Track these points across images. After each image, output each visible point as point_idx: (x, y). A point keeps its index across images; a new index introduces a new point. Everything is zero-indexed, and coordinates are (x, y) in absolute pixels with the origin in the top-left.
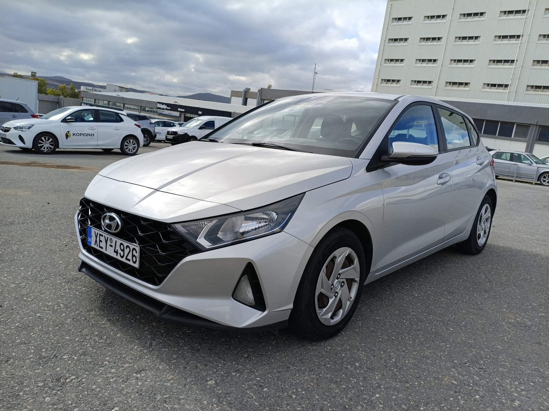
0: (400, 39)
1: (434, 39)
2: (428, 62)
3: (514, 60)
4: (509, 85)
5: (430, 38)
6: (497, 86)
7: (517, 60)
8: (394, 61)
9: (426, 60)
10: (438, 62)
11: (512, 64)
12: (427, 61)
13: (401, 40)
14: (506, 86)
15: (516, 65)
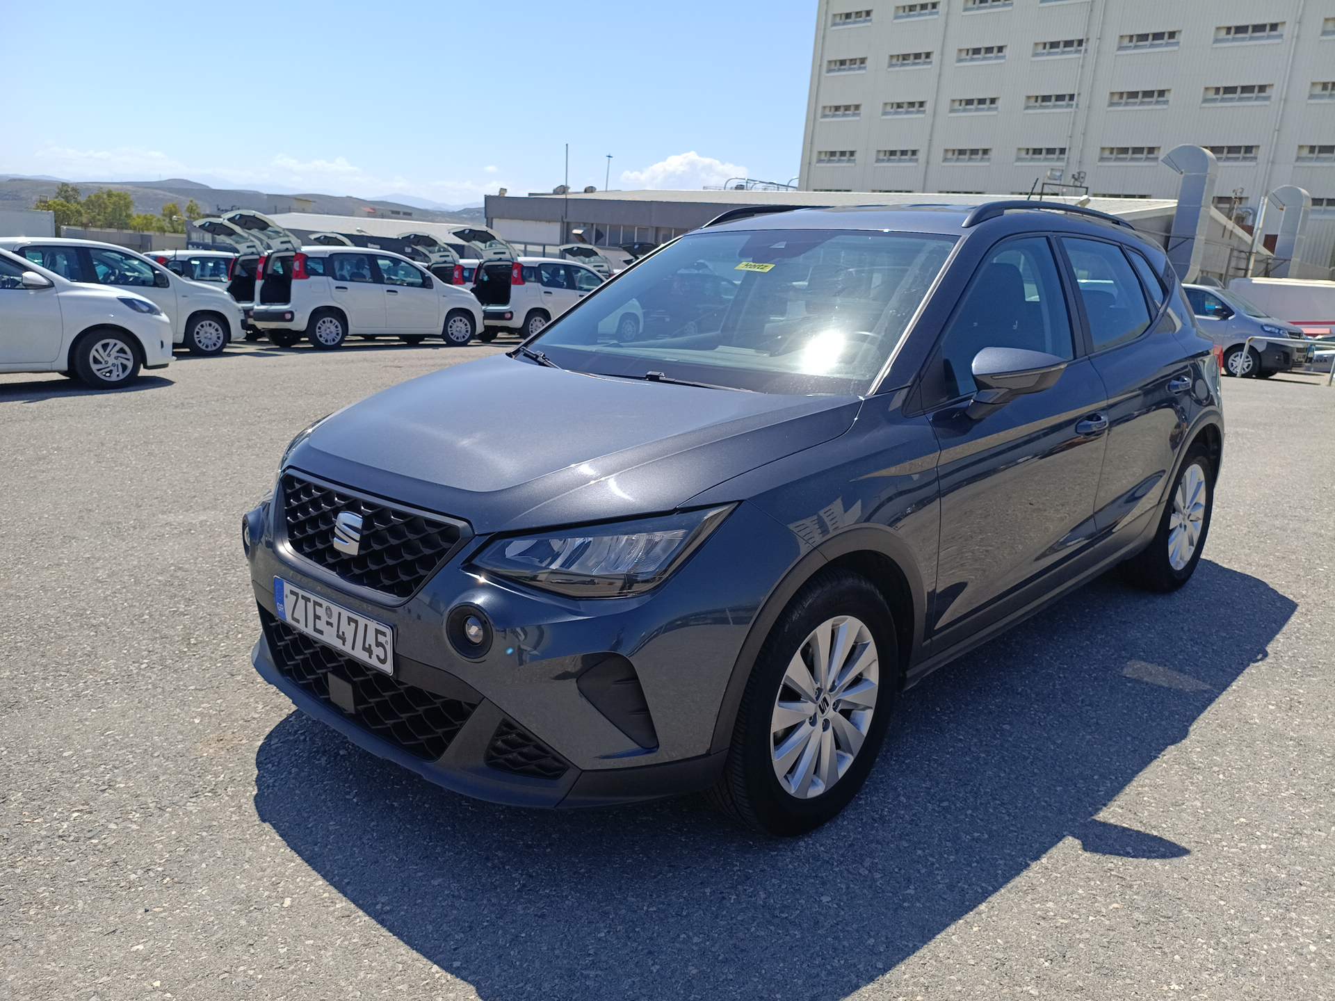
0: (851, 60)
1: (917, 56)
2: (909, 107)
3: (1074, 95)
4: (1065, 149)
5: (909, 55)
6: (1044, 152)
7: (1079, 94)
8: (842, 109)
9: (903, 103)
10: (928, 107)
11: (1071, 103)
12: (905, 106)
13: (853, 62)
14: (1062, 151)
15: (1077, 105)
